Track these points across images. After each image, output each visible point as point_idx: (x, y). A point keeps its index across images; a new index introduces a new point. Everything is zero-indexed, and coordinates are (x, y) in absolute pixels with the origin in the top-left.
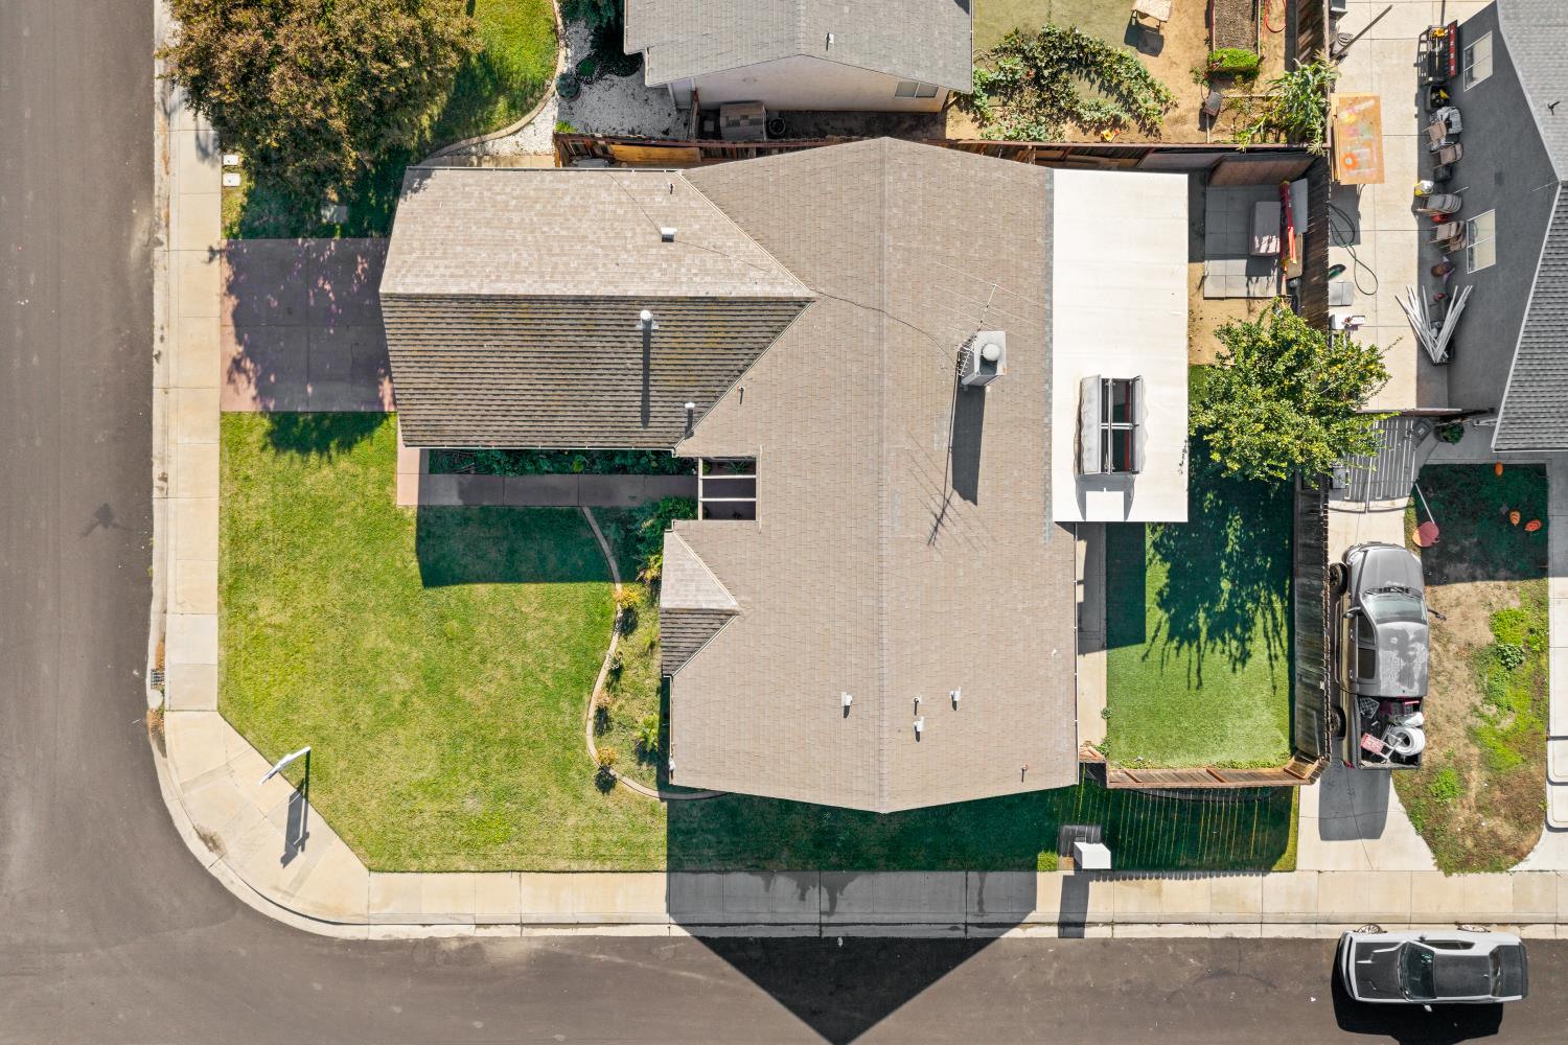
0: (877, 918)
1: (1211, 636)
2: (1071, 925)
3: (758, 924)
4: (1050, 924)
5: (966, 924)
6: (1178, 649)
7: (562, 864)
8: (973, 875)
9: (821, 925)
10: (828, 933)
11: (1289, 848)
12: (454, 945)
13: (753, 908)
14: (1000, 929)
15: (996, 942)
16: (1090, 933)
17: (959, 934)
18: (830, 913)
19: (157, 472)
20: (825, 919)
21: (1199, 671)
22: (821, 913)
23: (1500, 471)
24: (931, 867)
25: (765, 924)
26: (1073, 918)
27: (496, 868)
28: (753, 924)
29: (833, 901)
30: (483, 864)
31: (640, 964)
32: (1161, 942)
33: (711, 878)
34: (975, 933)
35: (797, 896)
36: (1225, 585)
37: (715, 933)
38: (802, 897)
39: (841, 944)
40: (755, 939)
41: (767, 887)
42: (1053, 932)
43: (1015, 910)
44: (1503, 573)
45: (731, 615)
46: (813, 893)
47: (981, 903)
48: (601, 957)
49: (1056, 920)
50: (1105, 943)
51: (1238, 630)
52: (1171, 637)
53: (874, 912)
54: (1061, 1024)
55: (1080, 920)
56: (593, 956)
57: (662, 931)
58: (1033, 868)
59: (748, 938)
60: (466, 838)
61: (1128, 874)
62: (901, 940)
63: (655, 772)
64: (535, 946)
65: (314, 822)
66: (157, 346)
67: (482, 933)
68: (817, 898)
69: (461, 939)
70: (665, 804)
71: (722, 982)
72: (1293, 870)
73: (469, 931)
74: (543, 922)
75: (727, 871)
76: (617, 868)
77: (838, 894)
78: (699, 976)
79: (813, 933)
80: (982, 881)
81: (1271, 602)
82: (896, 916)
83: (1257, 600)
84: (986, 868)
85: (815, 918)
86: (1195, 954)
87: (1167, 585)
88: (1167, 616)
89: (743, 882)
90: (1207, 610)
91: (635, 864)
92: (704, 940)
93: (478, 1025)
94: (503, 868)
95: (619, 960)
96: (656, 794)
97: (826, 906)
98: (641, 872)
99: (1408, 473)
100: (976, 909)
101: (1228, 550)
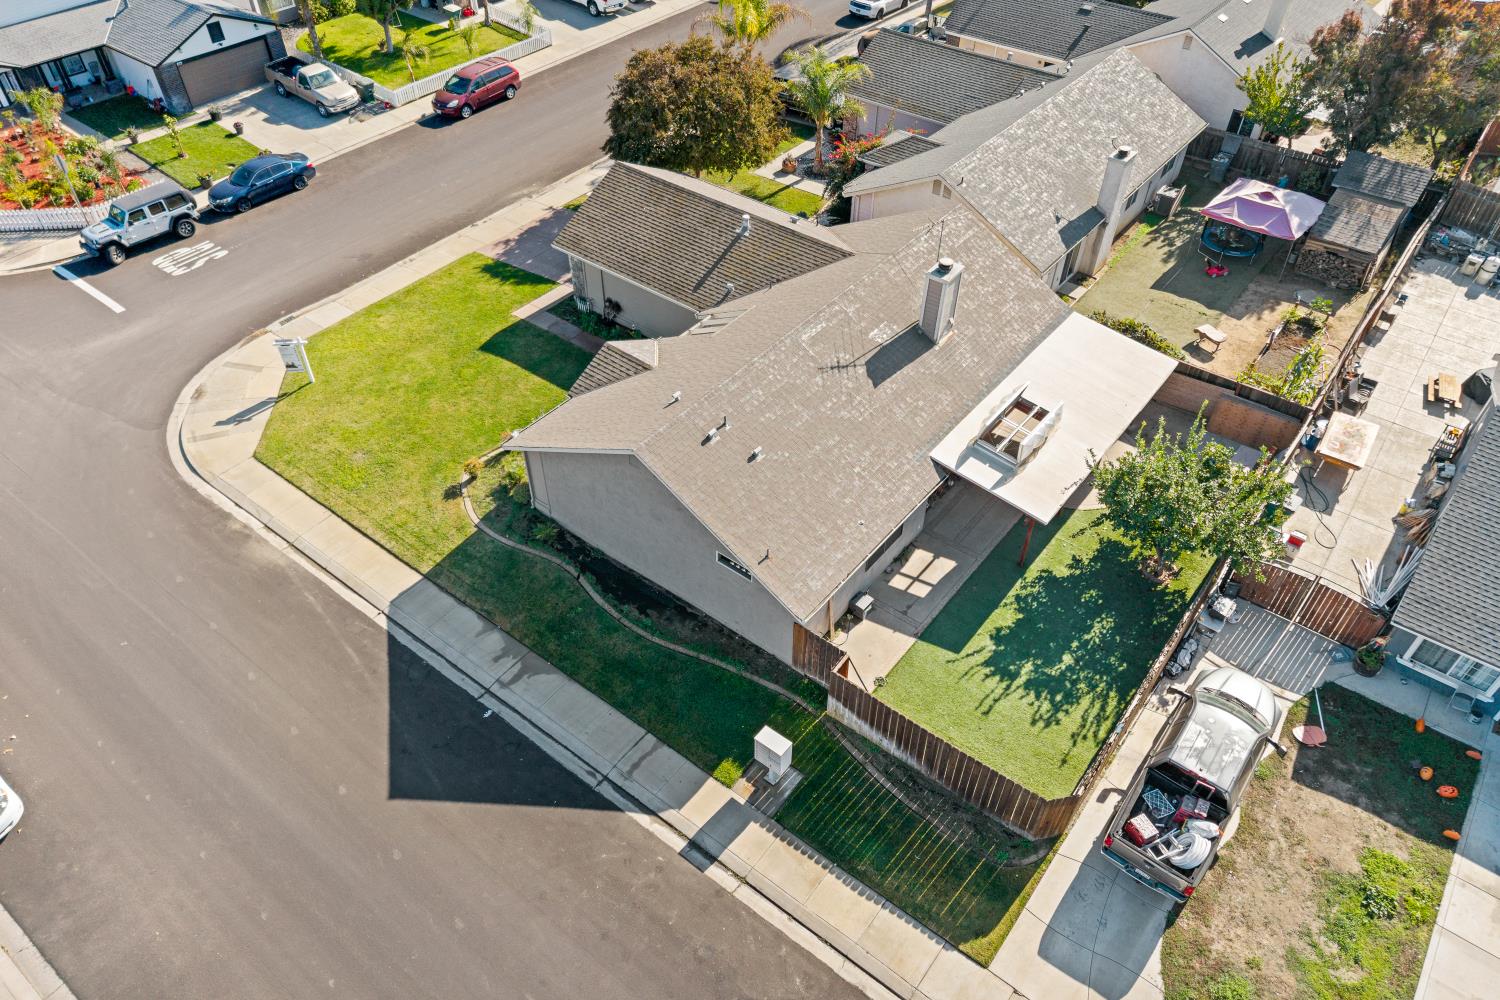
0: (536, 717)
1: (1028, 685)
2: (701, 851)
3: (442, 657)
4: (681, 834)
5: (606, 778)
6: (987, 676)
8: (651, 739)
9: (488, 691)
10: (487, 701)
13: (452, 641)
14: (630, 805)
15: (618, 814)
16: (714, 872)
17: (591, 781)
18: (504, 685)
19: (413, 256)
20: (495, 689)
21: (996, 701)
22: (498, 680)
23: (1420, 729)
24: (621, 706)
25: (447, 660)
26: (709, 844)
28: (439, 655)
29: (516, 678)
31: (329, 621)
32: (779, 936)
33: (448, 601)
34: (607, 791)
35: (493, 655)
36: (1068, 659)
37: (403, 639)
38: (496, 659)
39: (486, 715)
40: (428, 665)
41: (479, 635)
42: (680, 844)
43: (660, 795)
44: (1395, 817)
45: (646, 369)
46: (508, 662)
47: (636, 766)
48: (311, 598)
49: (691, 835)
50: (720, 892)
51: (1059, 698)
52: (986, 664)
53: (538, 709)
55: (713, 851)
56: (306, 594)
57: (371, 612)
58: (710, 769)
59: (422, 660)
60: (330, 472)
61: (798, 841)
62: (538, 749)
67: (264, 533)
68: (509, 667)
71: (366, 675)
72: (984, 966)
73: (257, 527)
74: (306, 552)
75: (464, 603)
77: (526, 676)
79: (474, 691)
80: (654, 749)
82: (554, 726)
84: (665, 740)
85: (487, 682)
86: (806, 976)
87: (1009, 627)
88: (994, 648)
89: (470, 619)
90: (1037, 667)
91: (408, 556)
92: (391, 639)
95: (319, 609)
96: (477, 521)
97: (507, 678)
98: (407, 564)
99: (1311, 677)
100: (626, 769)
101: (1087, 637)
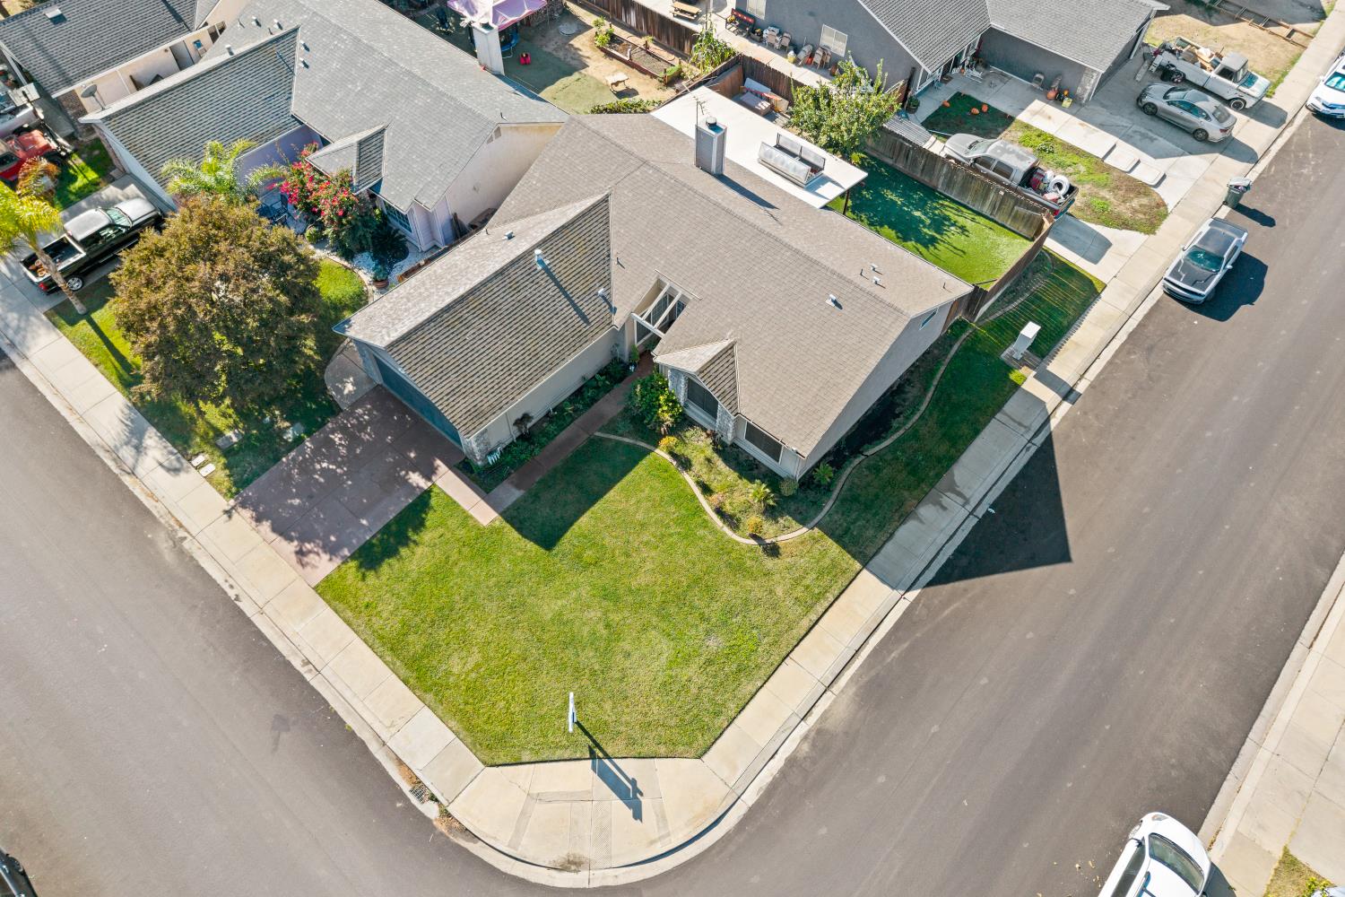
0: (991, 480)
1: (941, 234)
2: (1068, 394)
3: (943, 546)
4: (1060, 404)
5: (1029, 441)
6: (936, 248)
7: (805, 623)
8: (998, 416)
9: (971, 513)
10: (980, 512)
11: (1091, 278)
12: (806, 747)
13: (930, 540)
14: (1047, 427)
15: (1053, 434)
16: (1081, 388)
17: (1033, 449)
18: (967, 502)
19: (297, 663)
20: (970, 508)
21: (955, 248)
22: (963, 506)
23: (948, 105)
24: (977, 433)
25: (946, 543)
26: (1064, 390)
27: (772, 668)
28: (941, 549)
29: (960, 494)
30: (763, 673)
31: (918, 635)
32: (1110, 363)
33: (889, 547)
34: (1040, 440)
35: (941, 511)
36: (917, 214)
37: (930, 575)
38: (944, 508)
39: (993, 511)
40: (952, 555)
41: (921, 522)
42: (1066, 406)
43: (1038, 412)
44: (1000, 129)
45: (732, 347)
46: (945, 500)
47: (1020, 424)
48: (893, 655)
49: (1060, 399)
50: (1092, 386)
51: (947, 223)
52: (927, 247)
53: (985, 479)
54: (1133, 438)
55: (1068, 389)
56: (889, 660)
57: (903, 606)
58: (1016, 387)
59: (949, 559)
60: (734, 667)
61: (1055, 349)
62: (1016, 478)
63: (790, 518)
64: (852, 691)
65: (630, 768)
66: (232, 594)
67: (812, 720)
68: (949, 500)
69: (805, 738)
70: (816, 529)
71: (969, 595)
72: (1106, 286)
73: (803, 728)
74: (837, 672)
75: (892, 535)
76: (836, 593)
77: (958, 489)
78: (955, 605)
79: (973, 522)
80: (1006, 414)
81: (942, 205)
82: (997, 469)
83: (936, 208)
84: (999, 408)
85: (964, 513)
86: (1129, 353)
87: (896, 233)
88: (913, 242)
89: (906, 532)
90: (925, 227)
91: (842, 581)
92: (930, 584)
93: (881, 779)
94: (776, 664)
95: (906, 645)
96: (805, 529)
97: (960, 501)
98: (850, 583)
99: (919, 130)
100: (1023, 430)
101: (899, 203)
